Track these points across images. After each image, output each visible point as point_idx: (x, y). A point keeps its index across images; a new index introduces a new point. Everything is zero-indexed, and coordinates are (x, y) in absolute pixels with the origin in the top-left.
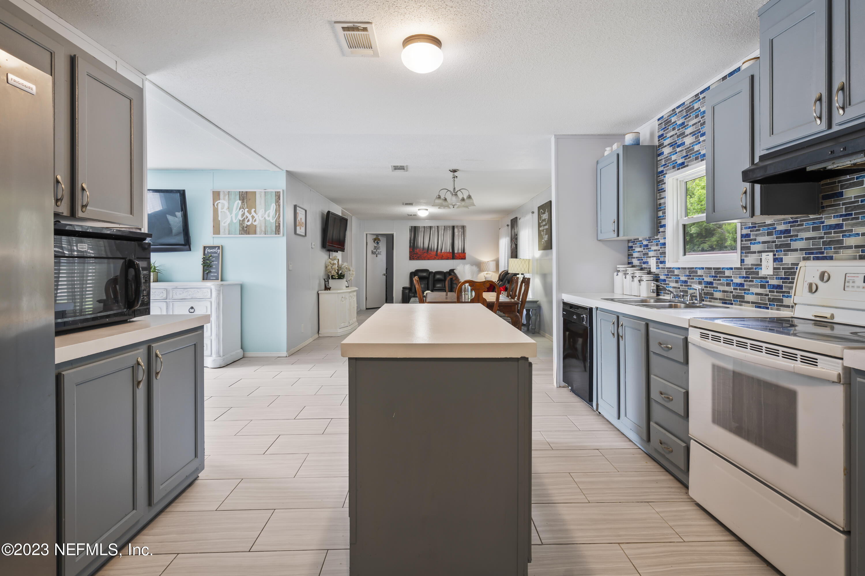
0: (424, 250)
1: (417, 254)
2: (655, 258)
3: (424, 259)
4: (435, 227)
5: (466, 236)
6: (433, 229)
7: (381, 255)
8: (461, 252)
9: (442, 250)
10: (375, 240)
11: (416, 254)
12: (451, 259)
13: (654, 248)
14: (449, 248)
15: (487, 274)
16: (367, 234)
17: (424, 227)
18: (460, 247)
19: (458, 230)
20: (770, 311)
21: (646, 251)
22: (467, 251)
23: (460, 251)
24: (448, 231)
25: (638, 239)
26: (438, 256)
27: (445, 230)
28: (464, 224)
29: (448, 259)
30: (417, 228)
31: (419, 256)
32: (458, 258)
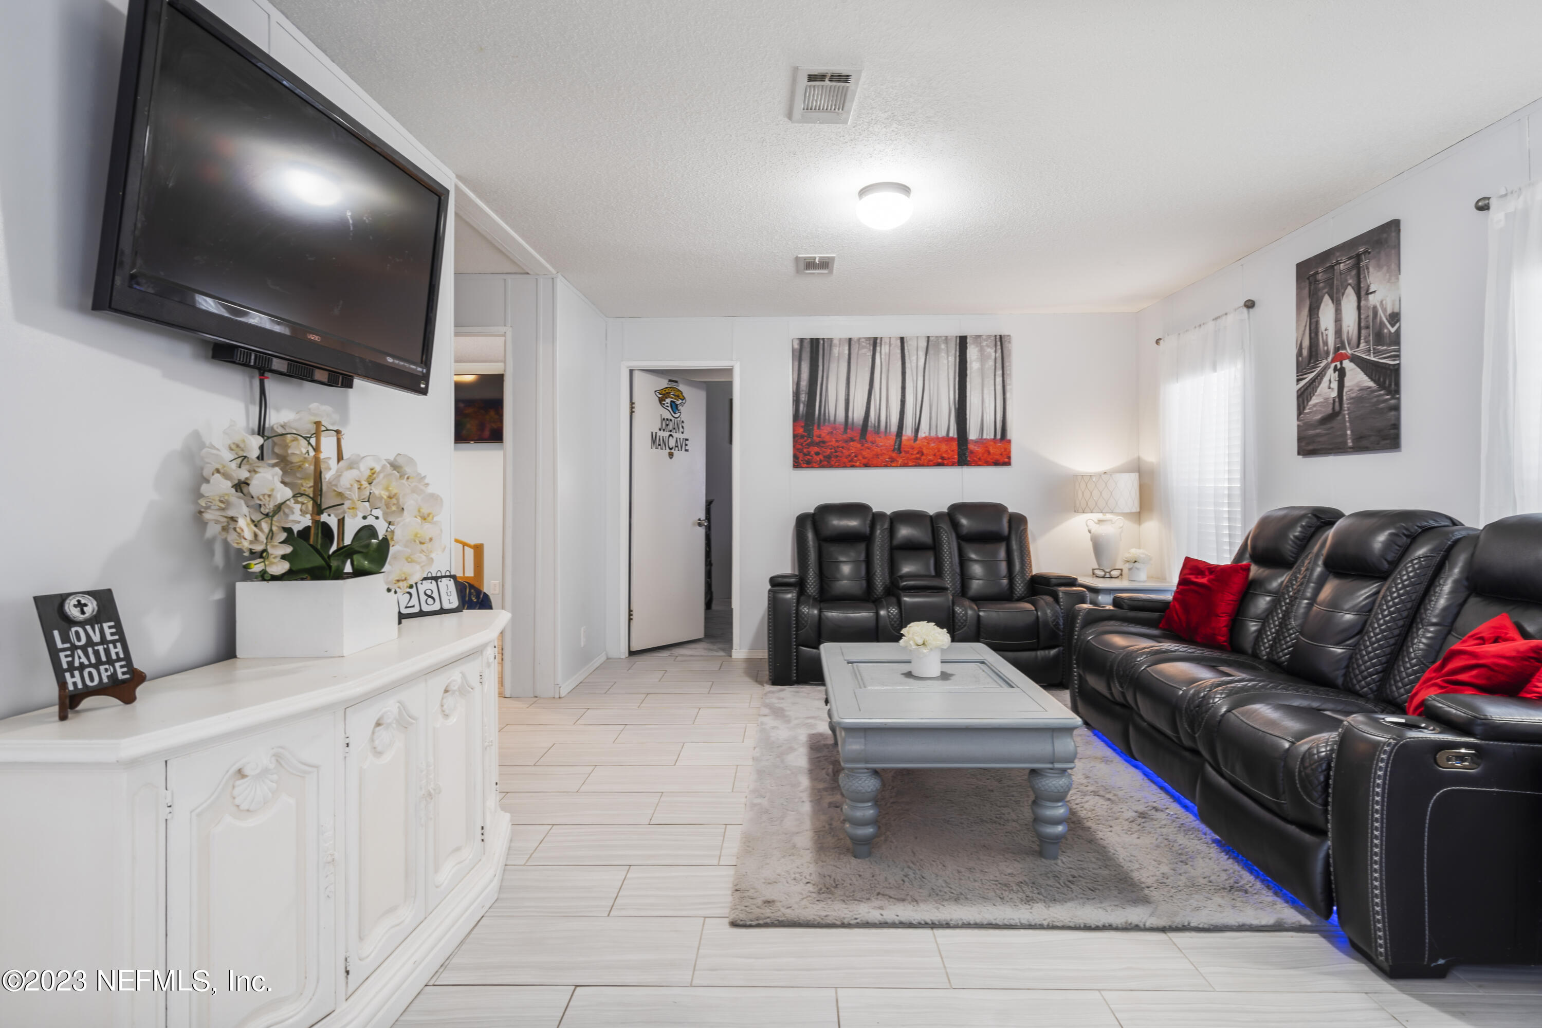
0: (849, 431)
1: (822, 443)
3: (849, 463)
4: (893, 341)
5: (1010, 375)
6: (885, 349)
7: (686, 450)
8: (992, 437)
9: (917, 430)
10: (663, 396)
11: (818, 444)
12: (953, 464)
14: (945, 425)
15: (1100, 521)
16: (631, 371)
17: (850, 340)
18: (989, 418)
19: (982, 350)
22: (1012, 434)
23: (989, 435)
24: (943, 354)
26: (903, 454)
27: (931, 351)
28: (1004, 332)
29: (941, 462)
30: (824, 344)
31: (828, 452)
32: (980, 459)
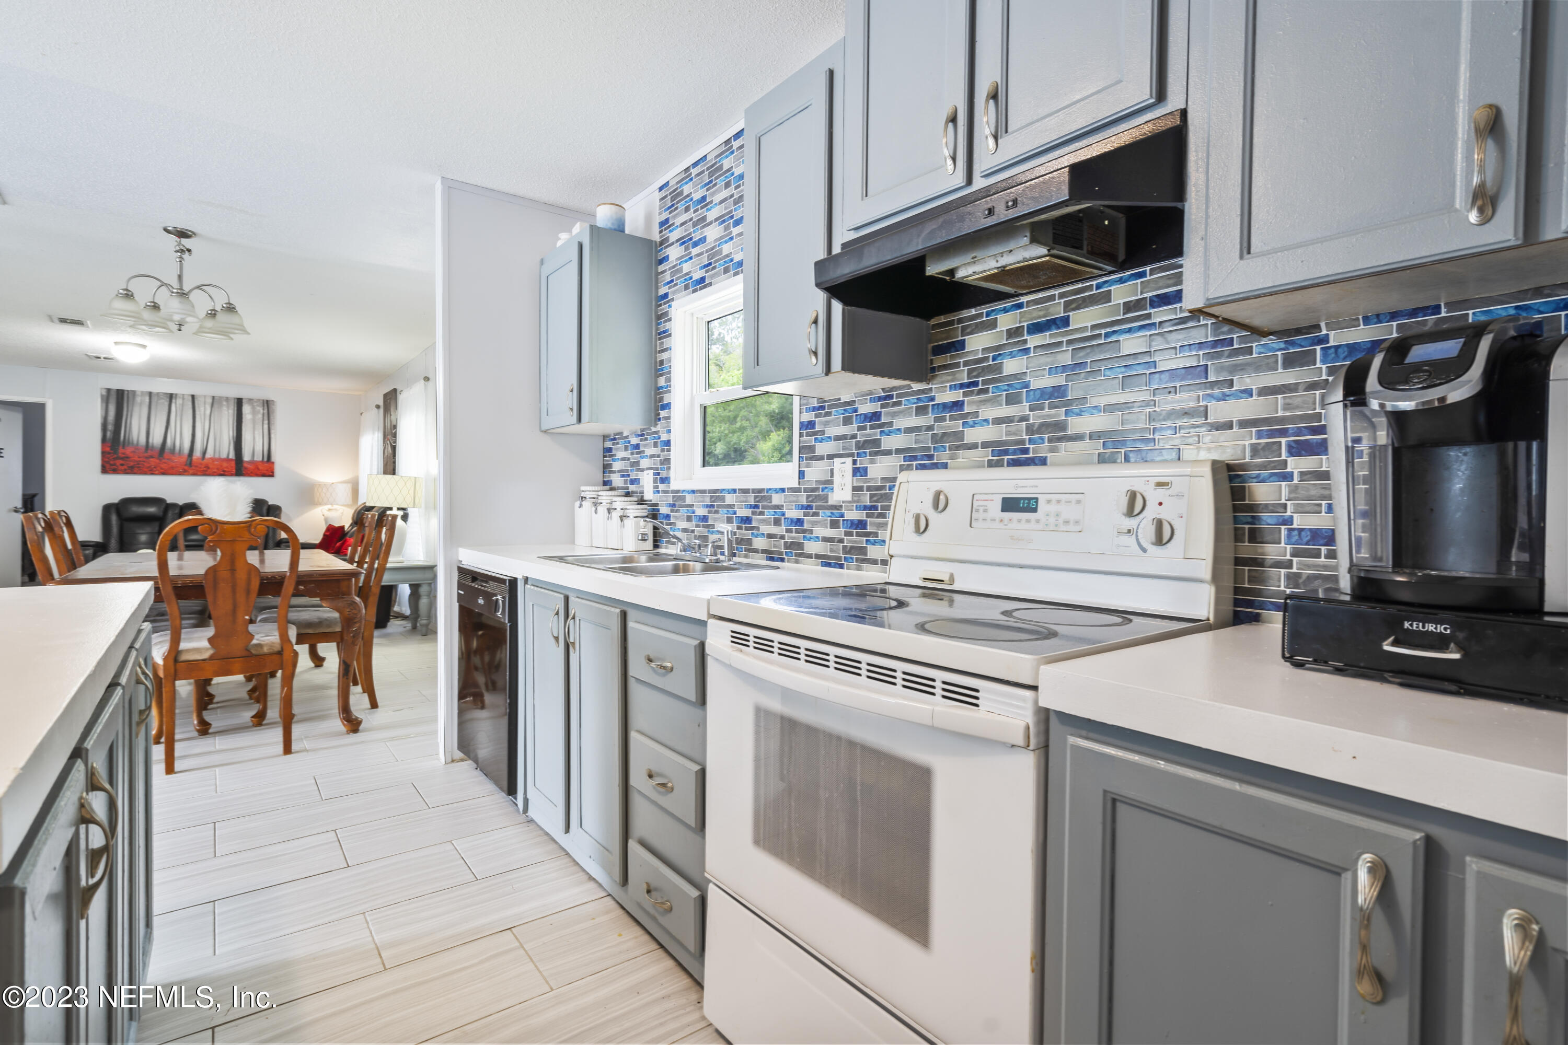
0: (149, 451)
1: (126, 458)
2: (651, 472)
3: (151, 471)
4: (186, 397)
5: (274, 424)
6: (179, 401)
7: (2, 457)
8: (261, 459)
9: (204, 453)
11: (122, 459)
12: (232, 475)
13: (650, 451)
14: (226, 449)
15: (330, 510)
17: (150, 394)
18: (259, 448)
19: (253, 408)
20: (844, 571)
21: (636, 457)
22: (277, 458)
23: (258, 458)
24: (225, 408)
25: (621, 433)
26: (193, 468)
27: (216, 406)
28: (270, 397)
29: (223, 473)
30: (128, 394)
31: (132, 464)
32: (251, 472)
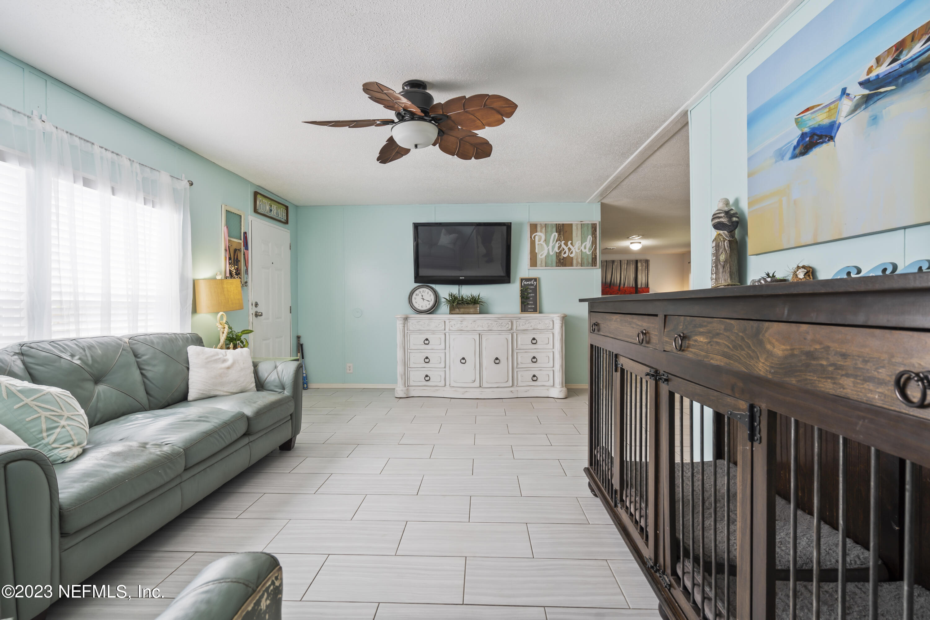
0: (606, 285)
4: (618, 261)
5: (649, 270)
6: (616, 263)
8: (644, 287)
9: (624, 285)
12: (634, 294)
14: (632, 283)
18: (644, 282)
19: (642, 264)
22: (650, 284)
24: (631, 265)
26: (620, 291)
27: (628, 264)
28: (648, 259)
29: (631, 293)
32: (641, 293)
